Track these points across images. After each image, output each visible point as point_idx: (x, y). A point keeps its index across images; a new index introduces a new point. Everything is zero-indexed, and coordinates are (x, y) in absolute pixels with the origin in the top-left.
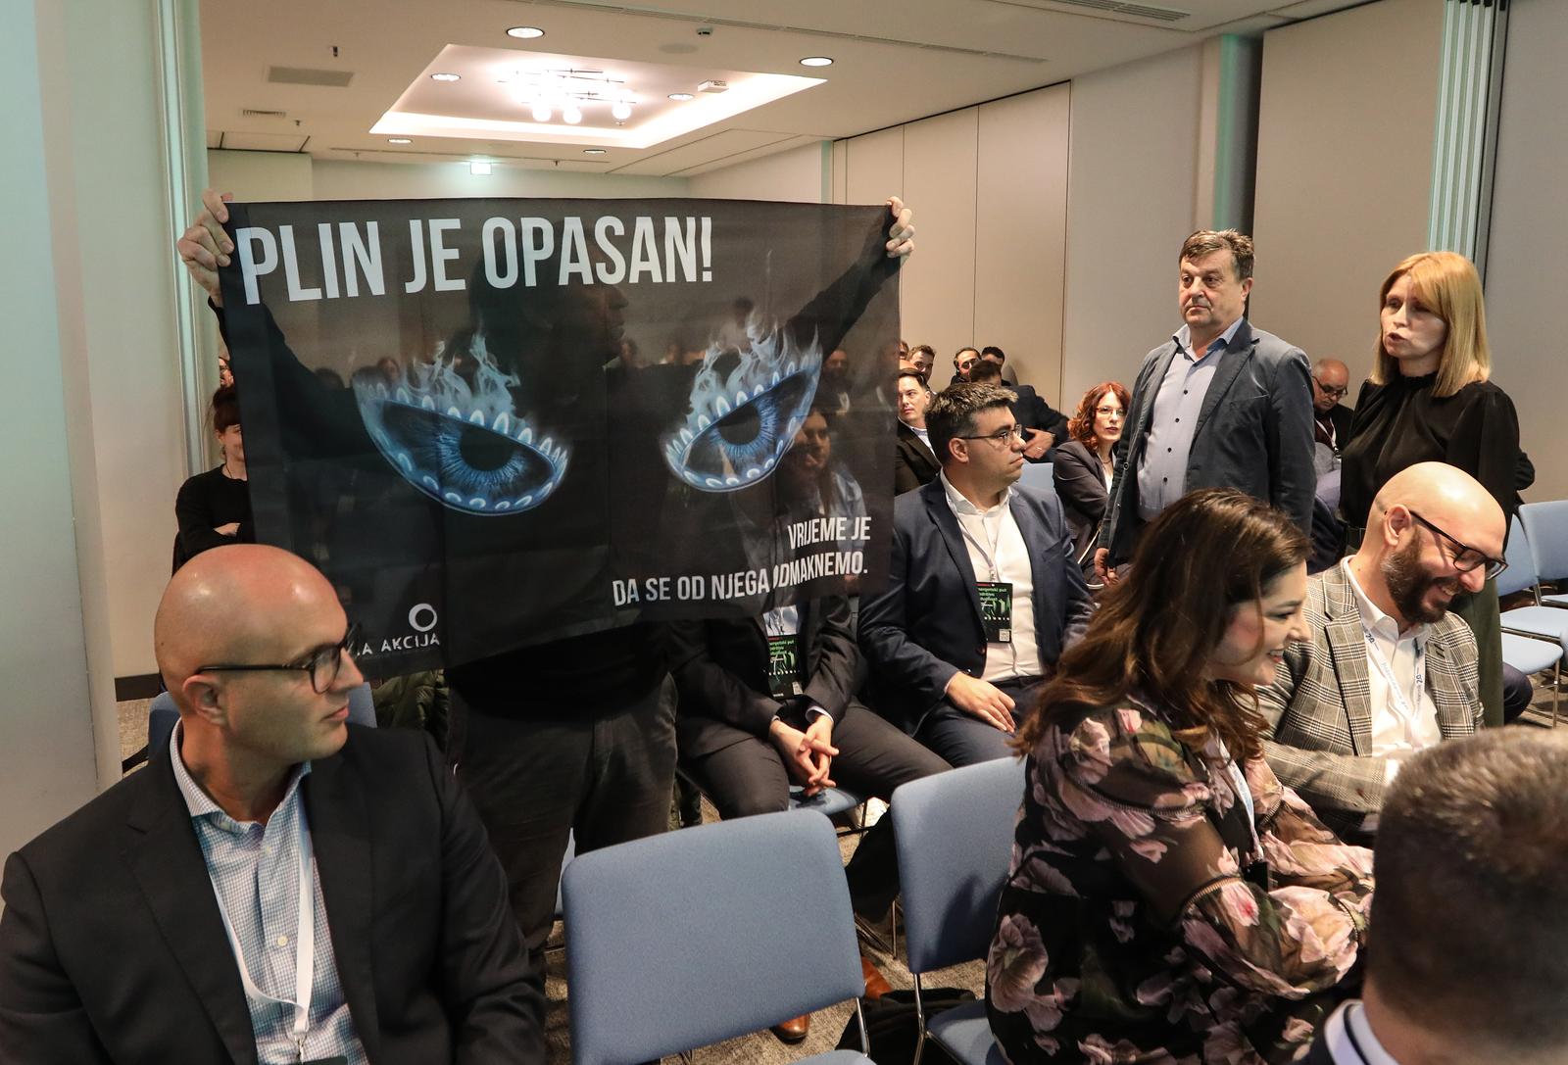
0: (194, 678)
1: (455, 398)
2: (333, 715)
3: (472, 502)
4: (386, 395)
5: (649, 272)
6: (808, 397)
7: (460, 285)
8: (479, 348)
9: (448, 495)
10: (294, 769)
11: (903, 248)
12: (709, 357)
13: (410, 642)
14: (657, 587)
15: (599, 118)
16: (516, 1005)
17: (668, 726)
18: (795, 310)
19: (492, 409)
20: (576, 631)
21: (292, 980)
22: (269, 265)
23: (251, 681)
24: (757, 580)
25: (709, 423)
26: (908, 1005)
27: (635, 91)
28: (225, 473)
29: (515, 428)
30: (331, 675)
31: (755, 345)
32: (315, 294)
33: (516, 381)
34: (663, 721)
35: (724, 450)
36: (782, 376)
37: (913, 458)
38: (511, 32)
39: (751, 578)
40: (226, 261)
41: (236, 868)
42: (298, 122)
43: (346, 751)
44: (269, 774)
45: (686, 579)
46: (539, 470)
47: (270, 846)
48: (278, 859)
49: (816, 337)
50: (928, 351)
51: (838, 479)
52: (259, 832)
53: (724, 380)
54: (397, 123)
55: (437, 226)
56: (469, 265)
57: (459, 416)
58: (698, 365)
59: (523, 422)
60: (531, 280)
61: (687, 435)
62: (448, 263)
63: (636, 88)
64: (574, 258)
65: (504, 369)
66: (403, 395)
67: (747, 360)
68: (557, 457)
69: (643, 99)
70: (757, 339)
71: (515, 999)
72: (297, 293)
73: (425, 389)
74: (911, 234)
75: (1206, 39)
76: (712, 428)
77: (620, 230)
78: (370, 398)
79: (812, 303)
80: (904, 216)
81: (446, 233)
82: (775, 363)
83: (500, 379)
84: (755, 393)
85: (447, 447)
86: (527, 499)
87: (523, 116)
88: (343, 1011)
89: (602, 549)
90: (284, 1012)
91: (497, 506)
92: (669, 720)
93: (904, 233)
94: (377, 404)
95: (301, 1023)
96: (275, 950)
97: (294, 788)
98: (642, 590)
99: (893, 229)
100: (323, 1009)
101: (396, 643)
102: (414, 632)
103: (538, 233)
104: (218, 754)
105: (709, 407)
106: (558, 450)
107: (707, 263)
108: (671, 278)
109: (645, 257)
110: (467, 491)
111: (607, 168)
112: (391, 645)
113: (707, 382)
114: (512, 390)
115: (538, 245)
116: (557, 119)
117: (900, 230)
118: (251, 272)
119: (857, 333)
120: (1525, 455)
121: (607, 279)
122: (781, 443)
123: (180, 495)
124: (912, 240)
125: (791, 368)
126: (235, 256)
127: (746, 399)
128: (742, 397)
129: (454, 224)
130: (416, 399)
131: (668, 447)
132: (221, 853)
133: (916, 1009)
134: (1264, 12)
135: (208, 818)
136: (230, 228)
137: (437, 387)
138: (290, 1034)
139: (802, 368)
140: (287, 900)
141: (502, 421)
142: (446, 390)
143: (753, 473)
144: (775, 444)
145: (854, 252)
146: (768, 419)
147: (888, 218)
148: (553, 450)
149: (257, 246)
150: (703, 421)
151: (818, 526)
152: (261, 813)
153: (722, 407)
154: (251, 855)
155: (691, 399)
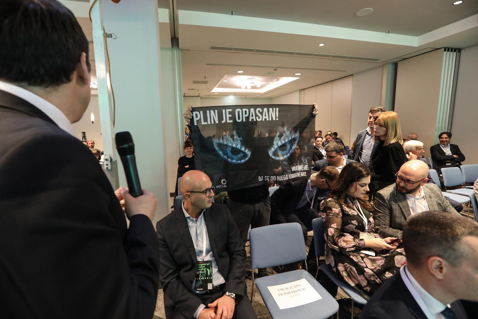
0: (186, 193)
1: (230, 142)
2: (209, 201)
3: (233, 161)
4: (218, 141)
5: (266, 119)
6: (296, 142)
7: (231, 121)
8: (235, 133)
9: (229, 160)
10: (202, 210)
11: (316, 113)
12: (278, 134)
13: (221, 186)
14: (267, 178)
15: (254, 87)
16: (241, 255)
17: (269, 205)
18: (294, 125)
19: (237, 144)
20: (252, 186)
21: (202, 247)
22: (198, 118)
23: (196, 194)
24: (286, 177)
25: (277, 147)
26: (315, 262)
27: (261, 82)
28: (186, 156)
29: (241, 148)
30: (209, 194)
31: (286, 132)
32: (206, 123)
33: (241, 139)
34: (268, 204)
35: (280, 153)
36: (291, 138)
37: (318, 154)
38: (237, 72)
39: (285, 177)
40: (191, 118)
41: (193, 227)
42: (198, 91)
43: (211, 207)
44: (198, 211)
45: (272, 177)
46: (245, 155)
47: (198, 223)
48: (200, 226)
49: (298, 131)
50: (320, 132)
51: (303, 159)
52: (197, 221)
53: (280, 139)
54: (216, 90)
55: (228, 111)
56: (233, 118)
57: (231, 145)
58: (275, 136)
59: (242, 146)
60: (244, 120)
61: (273, 149)
62: (230, 117)
63: (261, 81)
64: (252, 116)
65: (239, 137)
66: (221, 141)
67: (284, 135)
68: (249, 153)
69: (263, 83)
70: (287, 131)
71: (241, 253)
72: (203, 123)
73: (225, 140)
74: (318, 110)
75: (384, 64)
76: (277, 148)
77: (261, 111)
78: (215, 141)
79: (297, 124)
80: (316, 107)
81: (229, 112)
82: (290, 136)
83: (238, 139)
84: (286, 141)
85: (229, 150)
86: (243, 161)
87: (240, 88)
88: (211, 253)
89: (256, 171)
90: (201, 252)
91: (238, 162)
92: (269, 204)
93: (316, 110)
94: (217, 143)
95: (204, 254)
96: (200, 241)
97: (203, 213)
98: (264, 178)
99: (314, 109)
100: (208, 252)
101: (219, 186)
102: (222, 184)
103: (246, 112)
104: (190, 207)
105: (277, 144)
106: (249, 152)
107: (277, 117)
108: (270, 119)
109: (265, 116)
110: (232, 159)
111: (255, 97)
112: (218, 186)
113: (277, 139)
114: (240, 140)
115: (246, 114)
116: (246, 88)
117: (316, 109)
118: (195, 119)
119: (306, 130)
120: (463, 154)
121: (258, 120)
122: (291, 151)
123: (179, 160)
124: (318, 112)
125: (293, 137)
126: (193, 117)
127: (284, 142)
128: (283, 142)
129: (231, 110)
130: (223, 142)
131: (269, 151)
132: (190, 224)
133: (317, 263)
134: (398, 58)
135: (188, 217)
136: (192, 112)
137: (227, 140)
138: (202, 256)
139: (295, 136)
140: (201, 233)
141: (239, 146)
142: (229, 141)
143: (285, 156)
144: (290, 151)
145: (306, 114)
146: (288, 146)
147: (313, 107)
148: (248, 152)
149: (196, 115)
150: (276, 147)
151: (298, 167)
152: (197, 217)
153: (280, 144)
154: (196, 224)
155: (274, 142)
